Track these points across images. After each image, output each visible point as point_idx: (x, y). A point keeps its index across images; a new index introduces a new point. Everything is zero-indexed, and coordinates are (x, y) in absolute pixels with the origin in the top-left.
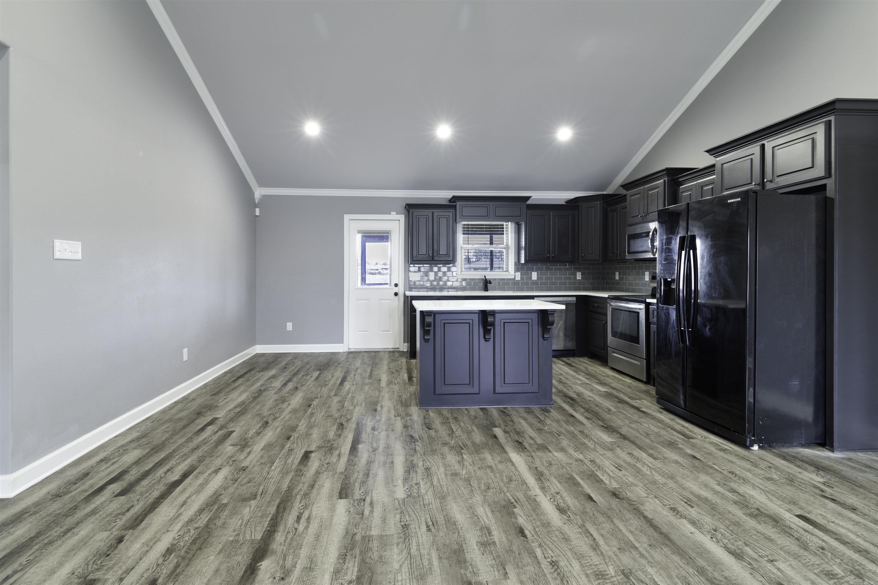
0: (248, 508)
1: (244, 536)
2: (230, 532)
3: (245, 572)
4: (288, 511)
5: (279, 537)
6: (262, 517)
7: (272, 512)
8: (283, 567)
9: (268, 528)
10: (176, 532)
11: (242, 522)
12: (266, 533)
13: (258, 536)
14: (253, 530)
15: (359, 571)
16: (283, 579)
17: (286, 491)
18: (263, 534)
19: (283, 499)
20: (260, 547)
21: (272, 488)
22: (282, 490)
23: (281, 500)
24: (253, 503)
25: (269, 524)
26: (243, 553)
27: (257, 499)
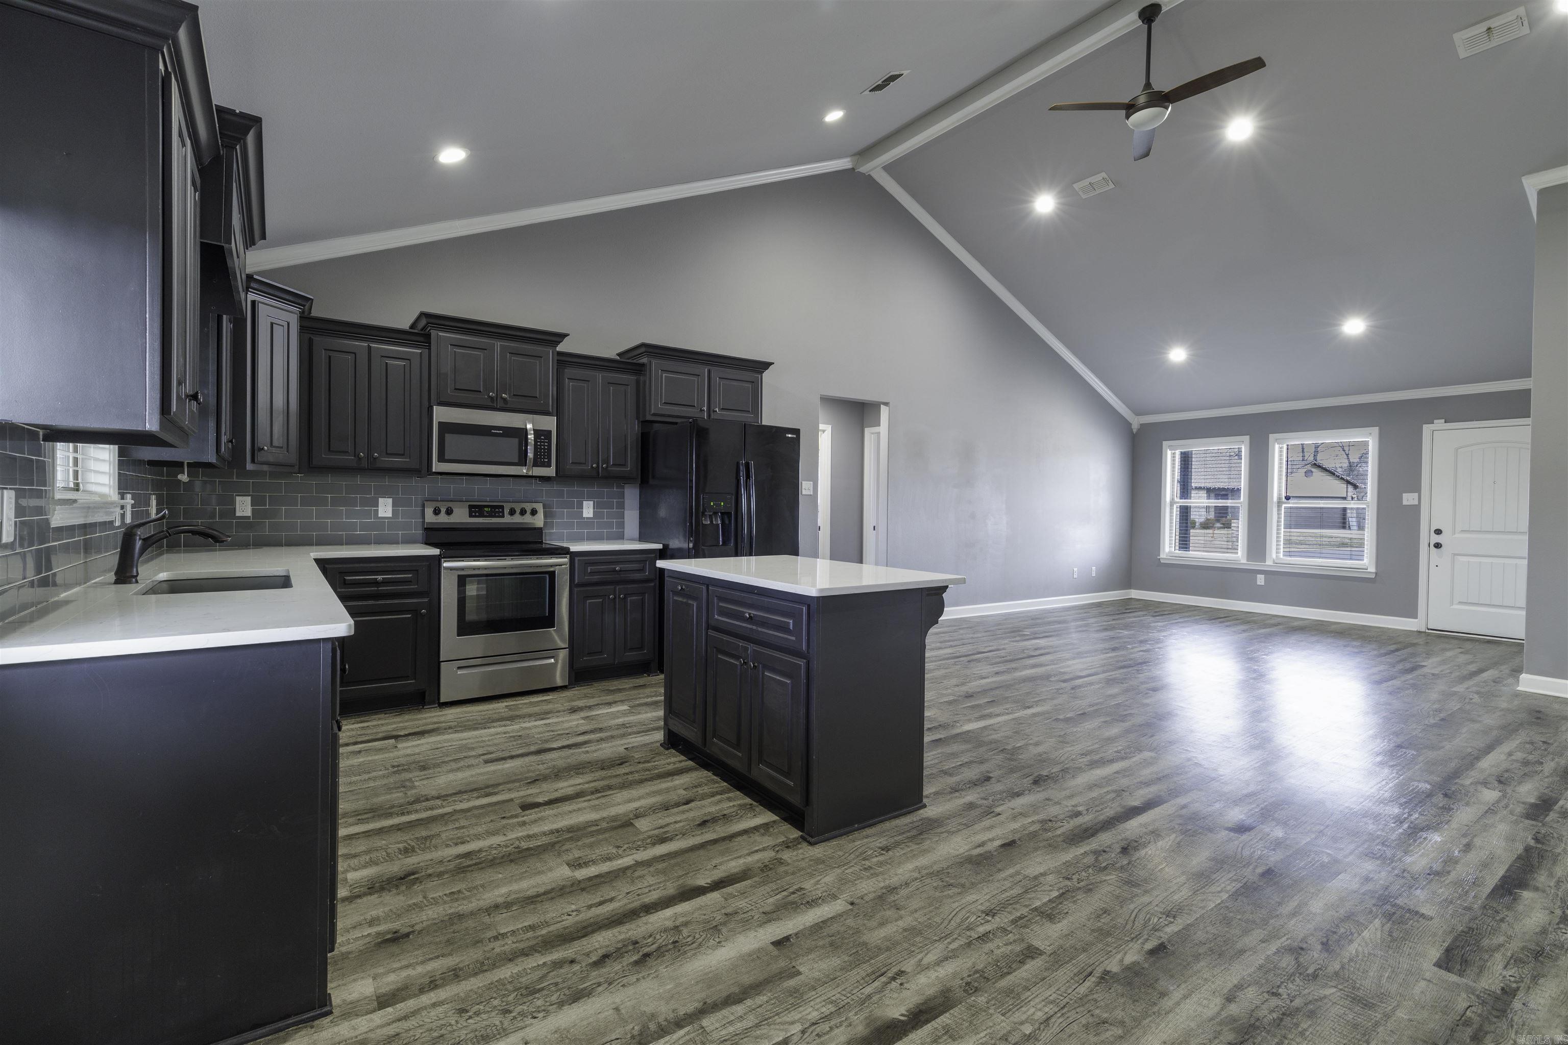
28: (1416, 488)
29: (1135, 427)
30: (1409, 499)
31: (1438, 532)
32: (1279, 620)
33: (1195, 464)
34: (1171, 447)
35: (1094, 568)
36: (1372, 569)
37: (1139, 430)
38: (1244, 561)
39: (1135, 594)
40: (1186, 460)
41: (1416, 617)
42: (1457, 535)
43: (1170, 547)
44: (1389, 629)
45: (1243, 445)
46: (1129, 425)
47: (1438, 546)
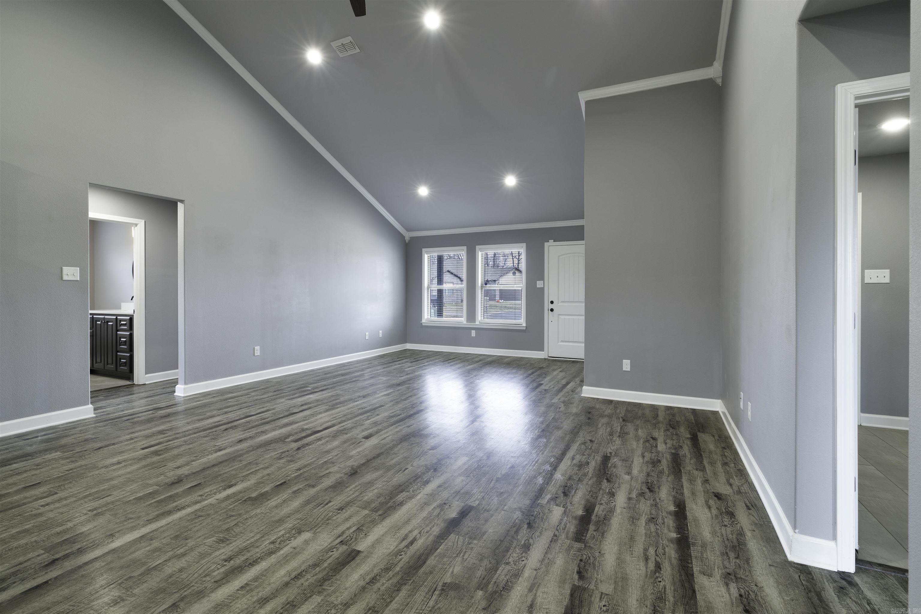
0: (455, 572)
1: (464, 541)
2: (476, 549)
3: (467, 515)
4: (418, 553)
5: (436, 530)
6: (445, 556)
7: (433, 558)
8: (442, 510)
9: (442, 541)
10: (527, 565)
11: (463, 556)
12: (446, 537)
13: (452, 537)
14: (456, 543)
15: (398, 495)
16: (445, 504)
17: (405, 584)
18: (448, 537)
19: (415, 571)
20: (453, 528)
21: (420, 596)
22: (409, 587)
23: (417, 572)
24: (448, 579)
25: (440, 545)
26: (467, 527)
27: (442, 582)
28: (543, 279)
29: (407, 239)
30: (539, 284)
31: (552, 302)
32: (481, 358)
33: (445, 263)
34: (427, 253)
35: (381, 331)
36: (524, 325)
37: (409, 241)
38: (465, 322)
39: (409, 346)
40: (440, 259)
41: (543, 351)
42: (560, 304)
43: (428, 315)
44: (532, 358)
45: (462, 252)
46: (403, 237)
47: (552, 310)
